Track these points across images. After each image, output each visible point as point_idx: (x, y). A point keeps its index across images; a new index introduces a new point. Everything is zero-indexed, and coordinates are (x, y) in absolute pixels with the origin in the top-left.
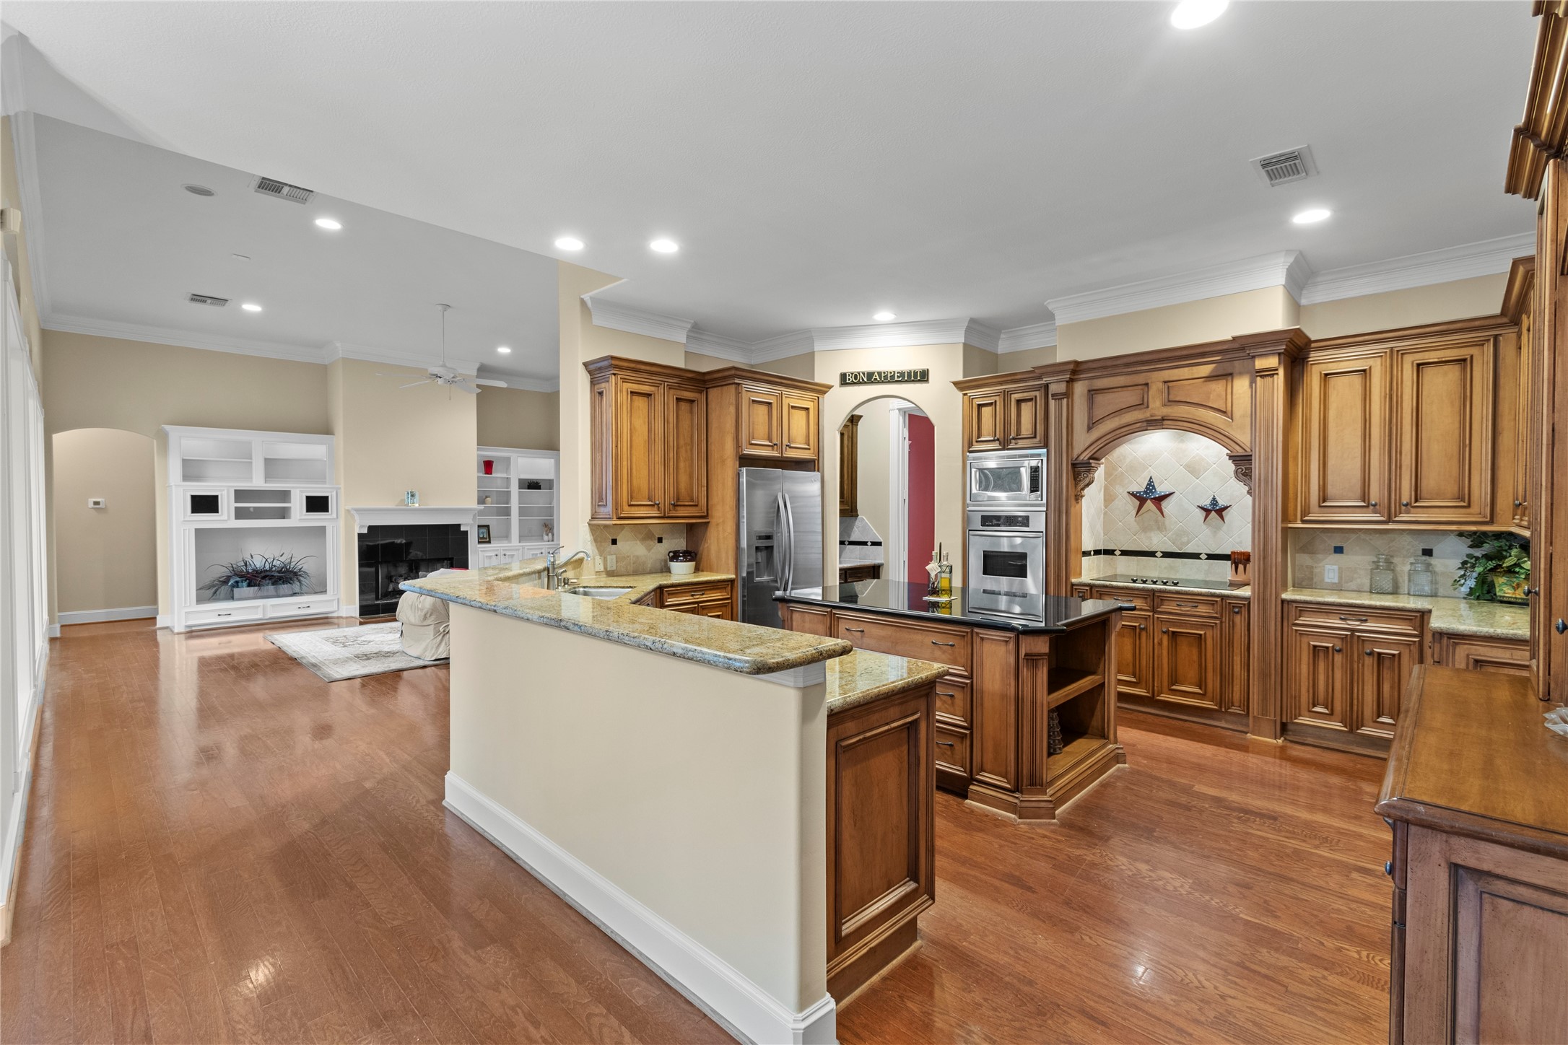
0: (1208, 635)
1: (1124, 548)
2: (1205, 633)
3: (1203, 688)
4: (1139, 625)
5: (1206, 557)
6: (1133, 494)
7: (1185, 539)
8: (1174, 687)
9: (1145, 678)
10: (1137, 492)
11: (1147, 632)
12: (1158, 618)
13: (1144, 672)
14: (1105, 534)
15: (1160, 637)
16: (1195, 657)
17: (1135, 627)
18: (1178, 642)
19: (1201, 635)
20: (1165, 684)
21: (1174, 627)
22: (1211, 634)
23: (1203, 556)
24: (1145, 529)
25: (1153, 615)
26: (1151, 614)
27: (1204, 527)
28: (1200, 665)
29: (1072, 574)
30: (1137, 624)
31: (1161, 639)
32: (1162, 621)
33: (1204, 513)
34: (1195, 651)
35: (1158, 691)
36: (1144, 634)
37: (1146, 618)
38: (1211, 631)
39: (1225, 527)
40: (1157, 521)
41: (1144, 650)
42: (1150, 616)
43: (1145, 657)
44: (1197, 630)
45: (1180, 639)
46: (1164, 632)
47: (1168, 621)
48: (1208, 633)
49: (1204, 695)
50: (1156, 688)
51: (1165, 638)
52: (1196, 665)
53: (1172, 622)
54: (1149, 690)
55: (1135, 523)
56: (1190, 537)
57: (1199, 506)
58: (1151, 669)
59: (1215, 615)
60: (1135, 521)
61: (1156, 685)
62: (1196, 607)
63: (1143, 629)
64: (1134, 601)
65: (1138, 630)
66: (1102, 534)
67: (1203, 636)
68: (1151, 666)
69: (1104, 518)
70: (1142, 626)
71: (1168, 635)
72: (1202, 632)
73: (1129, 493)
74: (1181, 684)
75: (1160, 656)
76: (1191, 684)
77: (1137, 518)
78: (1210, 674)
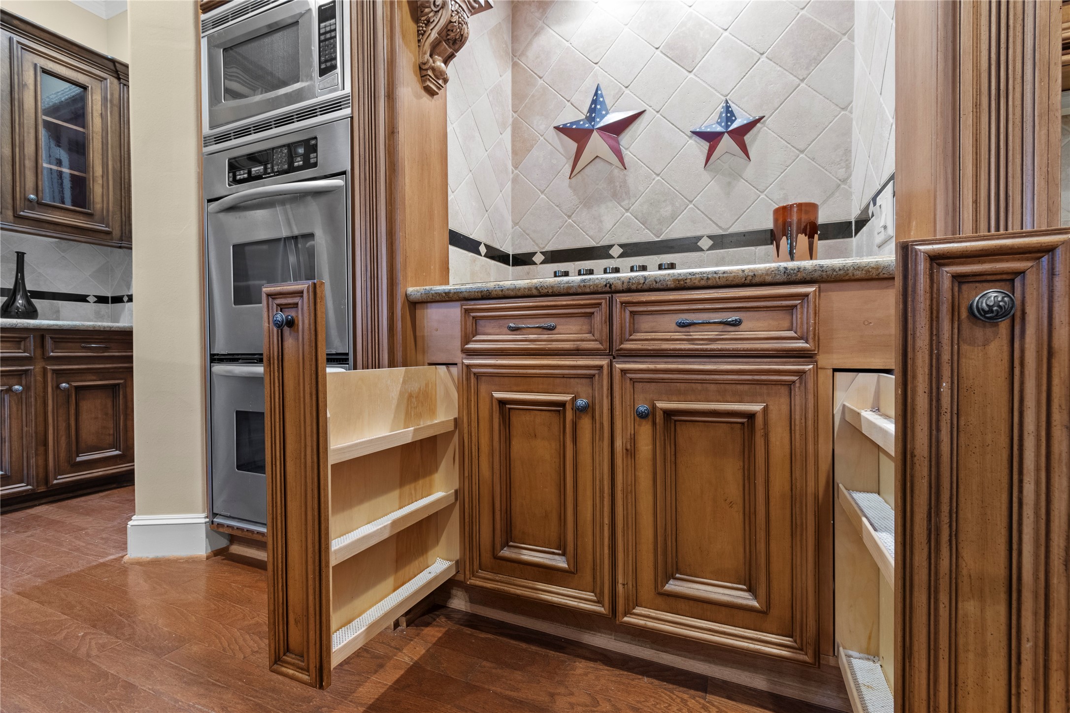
0: (773, 416)
1: (550, 247)
2: (765, 410)
3: (762, 591)
4: (574, 399)
5: (710, 243)
6: (564, 130)
7: (667, 210)
8: (673, 586)
9: (590, 557)
10: (572, 123)
11: (593, 417)
12: (624, 372)
13: (589, 540)
14: (515, 224)
15: (630, 430)
16: (733, 489)
17: (563, 404)
18: (681, 441)
19: (751, 416)
20: (647, 574)
21: (670, 396)
22: (785, 408)
23: (705, 243)
24: (588, 201)
25: (611, 365)
26: (604, 362)
27: (706, 176)
28: (749, 515)
29: (410, 274)
30: (567, 398)
31: (634, 439)
32: (634, 381)
33: (706, 145)
34: (732, 470)
35: (627, 599)
36: (585, 423)
37: (591, 377)
38: (784, 401)
39: (750, 171)
40: (611, 180)
41: (585, 475)
42: (600, 368)
43: (589, 493)
44: (741, 401)
45: (687, 434)
46: (642, 416)
47: (653, 380)
48: (773, 409)
49: (763, 613)
50: (620, 588)
51: (645, 432)
52: (736, 516)
53: (663, 381)
54: (602, 593)
55: (570, 191)
56: (677, 204)
57: (695, 133)
58: (606, 528)
59: (801, 344)
60: (570, 186)
61: (620, 580)
62: (737, 323)
63: (584, 410)
64: (559, 328)
65: (569, 415)
66: (510, 223)
67: (759, 420)
68: (606, 521)
69: (513, 189)
70: (580, 402)
71: (654, 424)
72: (757, 407)
73: (557, 128)
74: (693, 573)
75: (632, 491)
76: (720, 575)
77: (573, 180)
78: (780, 547)
